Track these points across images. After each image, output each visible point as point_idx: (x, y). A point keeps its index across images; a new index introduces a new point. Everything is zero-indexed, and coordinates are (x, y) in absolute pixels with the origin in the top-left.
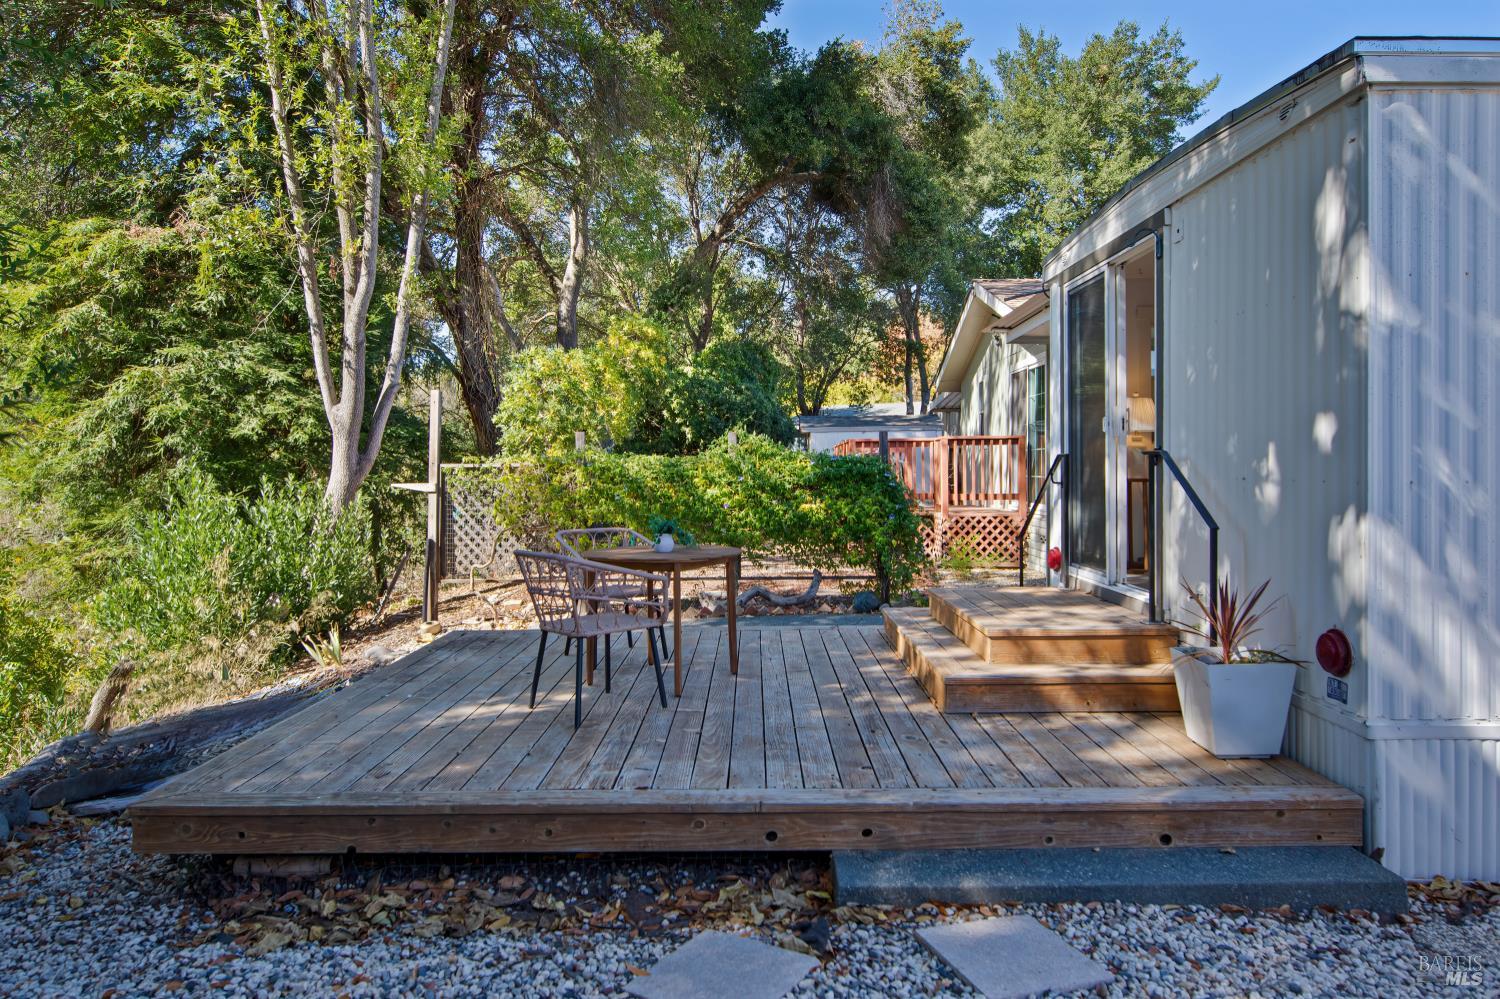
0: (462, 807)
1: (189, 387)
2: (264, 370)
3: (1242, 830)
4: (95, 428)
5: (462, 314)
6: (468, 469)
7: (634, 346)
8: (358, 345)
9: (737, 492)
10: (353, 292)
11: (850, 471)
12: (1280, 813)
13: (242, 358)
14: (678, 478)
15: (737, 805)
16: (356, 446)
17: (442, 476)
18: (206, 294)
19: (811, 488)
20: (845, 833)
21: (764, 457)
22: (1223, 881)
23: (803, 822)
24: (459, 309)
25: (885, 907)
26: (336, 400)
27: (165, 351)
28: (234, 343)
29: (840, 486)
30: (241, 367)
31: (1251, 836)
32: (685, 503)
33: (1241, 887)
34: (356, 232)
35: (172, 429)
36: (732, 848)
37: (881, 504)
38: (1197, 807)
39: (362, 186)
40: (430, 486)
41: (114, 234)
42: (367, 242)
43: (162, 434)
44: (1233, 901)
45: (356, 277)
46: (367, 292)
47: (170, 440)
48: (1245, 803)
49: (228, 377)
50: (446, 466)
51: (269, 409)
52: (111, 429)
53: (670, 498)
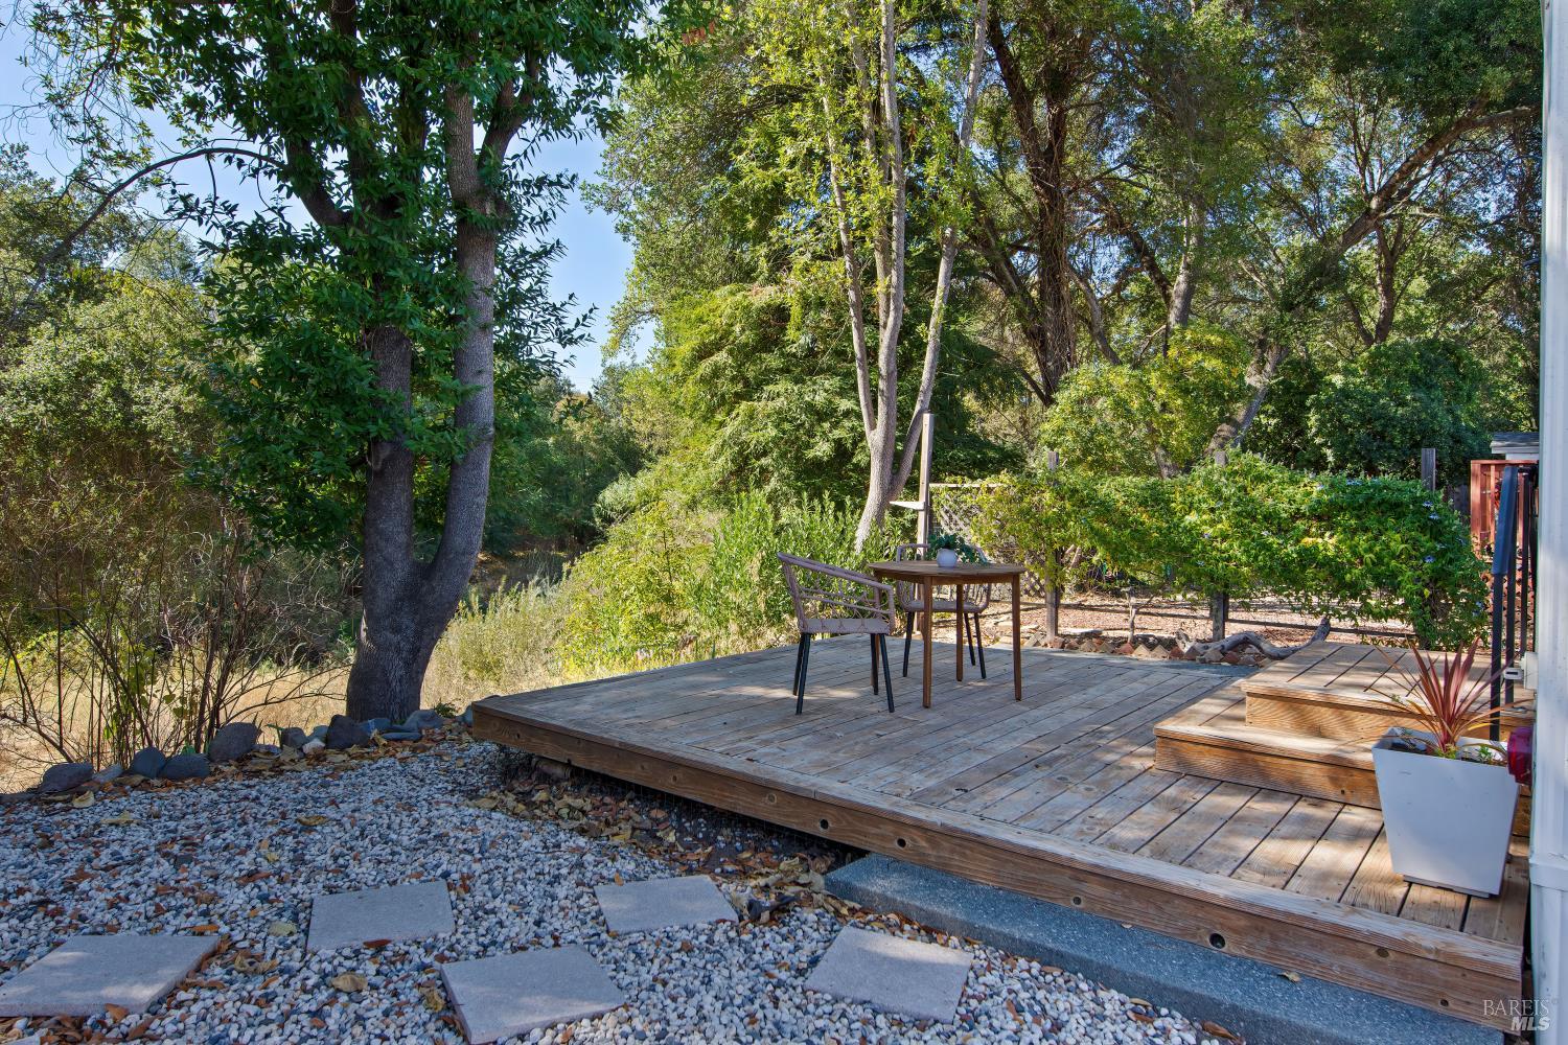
0: (626, 744)
1: (781, 417)
2: (837, 400)
3: (1324, 958)
4: (719, 454)
5: (1044, 335)
6: (952, 489)
7: (1197, 357)
8: (889, 374)
9: (1220, 521)
10: (885, 327)
11: (1369, 498)
12: (1382, 952)
13: (820, 392)
14: (1156, 500)
15: (798, 788)
16: (889, 466)
17: (930, 494)
18: (797, 339)
19: (1319, 518)
20: (883, 837)
21: (1259, 479)
22: (1216, 995)
23: (850, 819)
24: (1041, 332)
25: (852, 904)
26: (873, 427)
27: (771, 387)
28: (818, 379)
29: (1358, 518)
30: (820, 399)
31: (1336, 970)
32: (1159, 529)
33: (1234, 1008)
34: (887, 272)
35: (765, 454)
36: (795, 827)
37: (1416, 541)
38: (1256, 911)
39: (890, 230)
40: (919, 505)
41: (739, 297)
42: (894, 279)
43: (758, 459)
44: (1223, 1023)
45: (887, 312)
46: (895, 324)
47: (764, 461)
48: (1324, 923)
49: (810, 408)
50: (931, 485)
51: (837, 434)
52: (728, 453)
53: (1142, 524)
